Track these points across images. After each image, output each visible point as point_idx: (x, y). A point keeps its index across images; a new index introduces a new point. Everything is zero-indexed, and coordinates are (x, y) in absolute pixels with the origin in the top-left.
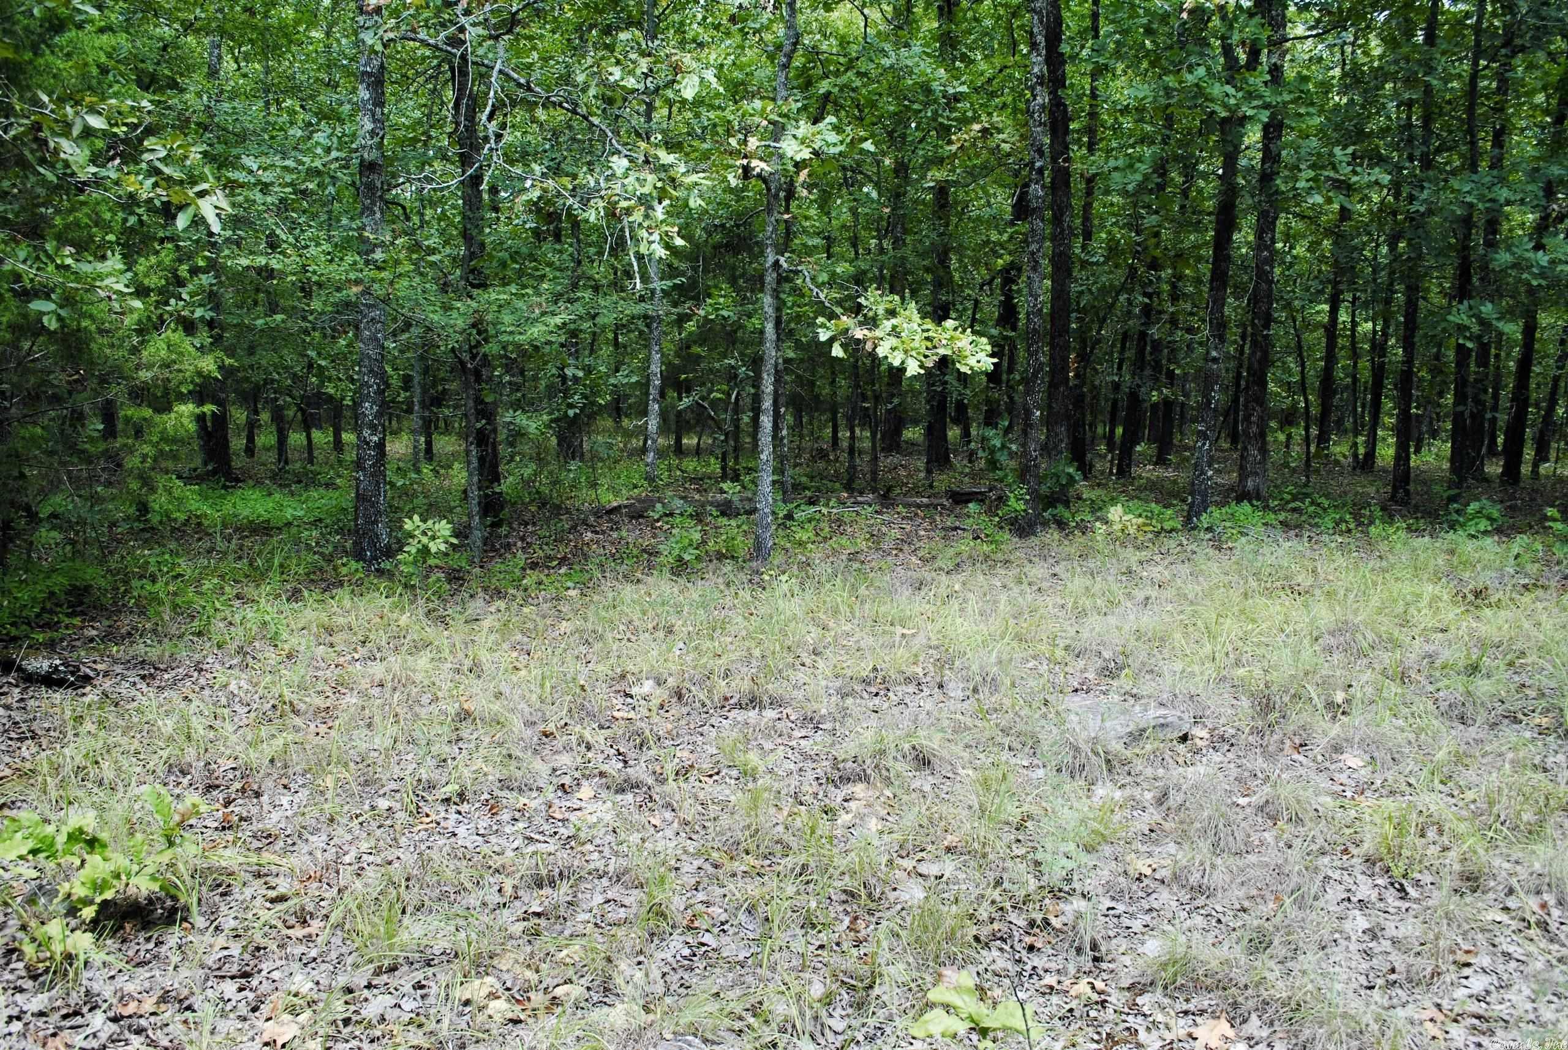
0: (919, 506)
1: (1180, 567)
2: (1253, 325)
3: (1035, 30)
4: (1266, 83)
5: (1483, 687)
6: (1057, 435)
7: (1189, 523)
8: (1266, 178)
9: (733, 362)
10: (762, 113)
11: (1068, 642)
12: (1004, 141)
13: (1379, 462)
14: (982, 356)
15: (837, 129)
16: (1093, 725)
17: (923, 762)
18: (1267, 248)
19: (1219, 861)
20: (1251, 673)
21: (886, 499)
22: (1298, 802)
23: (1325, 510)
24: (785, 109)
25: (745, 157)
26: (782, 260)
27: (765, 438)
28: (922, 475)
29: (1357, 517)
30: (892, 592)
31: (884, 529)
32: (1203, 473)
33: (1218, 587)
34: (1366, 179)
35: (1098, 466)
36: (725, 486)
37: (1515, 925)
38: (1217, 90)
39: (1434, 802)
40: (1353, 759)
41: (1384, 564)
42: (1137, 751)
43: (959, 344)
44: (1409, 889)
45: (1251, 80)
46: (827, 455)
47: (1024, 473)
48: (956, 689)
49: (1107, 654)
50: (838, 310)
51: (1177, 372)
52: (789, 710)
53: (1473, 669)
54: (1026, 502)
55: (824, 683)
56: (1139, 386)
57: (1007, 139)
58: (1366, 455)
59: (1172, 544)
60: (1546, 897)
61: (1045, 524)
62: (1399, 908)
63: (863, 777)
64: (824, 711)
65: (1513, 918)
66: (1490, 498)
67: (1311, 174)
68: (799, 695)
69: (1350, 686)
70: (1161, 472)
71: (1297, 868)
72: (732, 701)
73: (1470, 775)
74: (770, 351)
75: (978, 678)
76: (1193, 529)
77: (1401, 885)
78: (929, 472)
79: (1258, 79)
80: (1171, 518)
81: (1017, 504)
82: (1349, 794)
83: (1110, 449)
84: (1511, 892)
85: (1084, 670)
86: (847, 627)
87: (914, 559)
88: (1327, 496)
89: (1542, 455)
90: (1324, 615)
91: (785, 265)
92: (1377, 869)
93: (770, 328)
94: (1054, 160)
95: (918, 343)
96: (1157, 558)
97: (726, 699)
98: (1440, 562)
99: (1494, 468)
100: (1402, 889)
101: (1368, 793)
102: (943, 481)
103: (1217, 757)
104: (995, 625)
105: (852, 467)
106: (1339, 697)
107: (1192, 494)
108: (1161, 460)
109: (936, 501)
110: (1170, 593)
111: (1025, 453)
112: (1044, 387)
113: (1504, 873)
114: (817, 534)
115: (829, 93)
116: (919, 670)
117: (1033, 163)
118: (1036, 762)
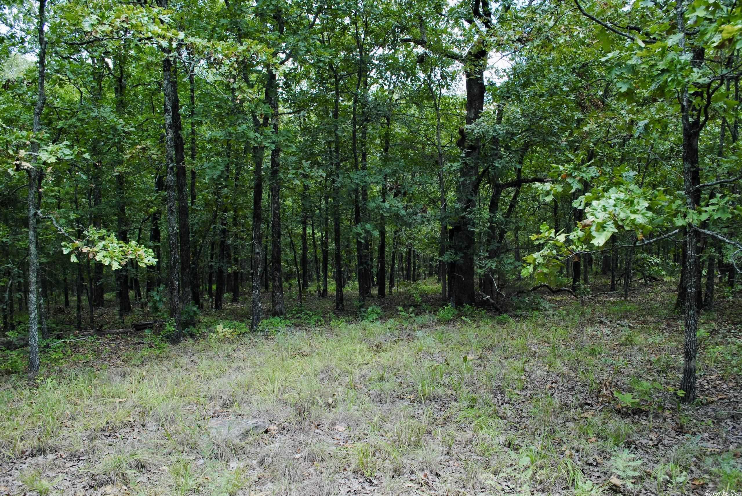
0: (118, 334)
1: (251, 350)
2: (273, 236)
3: (167, 103)
4: (272, 132)
5: (387, 386)
6: (186, 292)
7: (253, 328)
8: (275, 173)
9: (9, 266)
10: (27, 138)
11: (205, 393)
12: (153, 154)
13: (329, 293)
14: (150, 258)
15: (70, 147)
16: (224, 431)
17: (141, 466)
18: (276, 203)
19: (293, 487)
20: (291, 396)
21: (100, 331)
22: (322, 451)
23: (310, 316)
24: (40, 136)
25: (18, 160)
26: (39, 212)
27: (33, 307)
28: (117, 317)
29: (324, 317)
30: (110, 380)
31: (101, 348)
32: (257, 305)
33: (270, 358)
34: (317, 174)
35: (206, 305)
36: (8, 334)
37: (417, 486)
38: (252, 134)
39: (376, 440)
40: (340, 428)
41: (339, 338)
42: (246, 441)
43: (139, 253)
44: (373, 481)
45: (266, 131)
46: (63, 311)
47: (172, 313)
48: (152, 426)
49: (224, 397)
50: (73, 238)
51: (239, 259)
52: (61, 453)
53: (381, 379)
54: (174, 327)
55: (79, 434)
56: (222, 266)
57: (154, 153)
58: (324, 290)
59: (247, 339)
60: (426, 471)
61: (184, 336)
62: (371, 490)
63: (110, 482)
64: (82, 450)
65: (415, 484)
66: (375, 304)
67: (294, 171)
68: (65, 443)
69: (334, 395)
70: (235, 305)
71: (327, 482)
72: (27, 453)
73: (389, 426)
74: (34, 260)
75: (164, 419)
76: (254, 331)
77: (370, 480)
78: (121, 315)
79: (269, 130)
80: (244, 327)
81: (170, 328)
82: (341, 443)
83: (211, 297)
84: (412, 472)
85: (215, 406)
86: (88, 402)
87: (119, 361)
88: (310, 310)
89: (392, 285)
90: (318, 364)
91: (41, 215)
92: (359, 475)
93: (33, 248)
94: (178, 162)
95: (117, 252)
96: (240, 347)
97: (23, 452)
98: (361, 334)
99: (375, 291)
100: (371, 481)
101: (349, 442)
102: (128, 319)
103: (283, 438)
104: (167, 390)
105: (79, 316)
106: (330, 400)
107: (253, 315)
108: (234, 300)
109: (127, 330)
110: (248, 363)
111: (172, 303)
112: (179, 270)
113: (408, 465)
114: (64, 354)
115: (62, 128)
116: (131, 419)
117: (168, 165)
118: (199, 456)
